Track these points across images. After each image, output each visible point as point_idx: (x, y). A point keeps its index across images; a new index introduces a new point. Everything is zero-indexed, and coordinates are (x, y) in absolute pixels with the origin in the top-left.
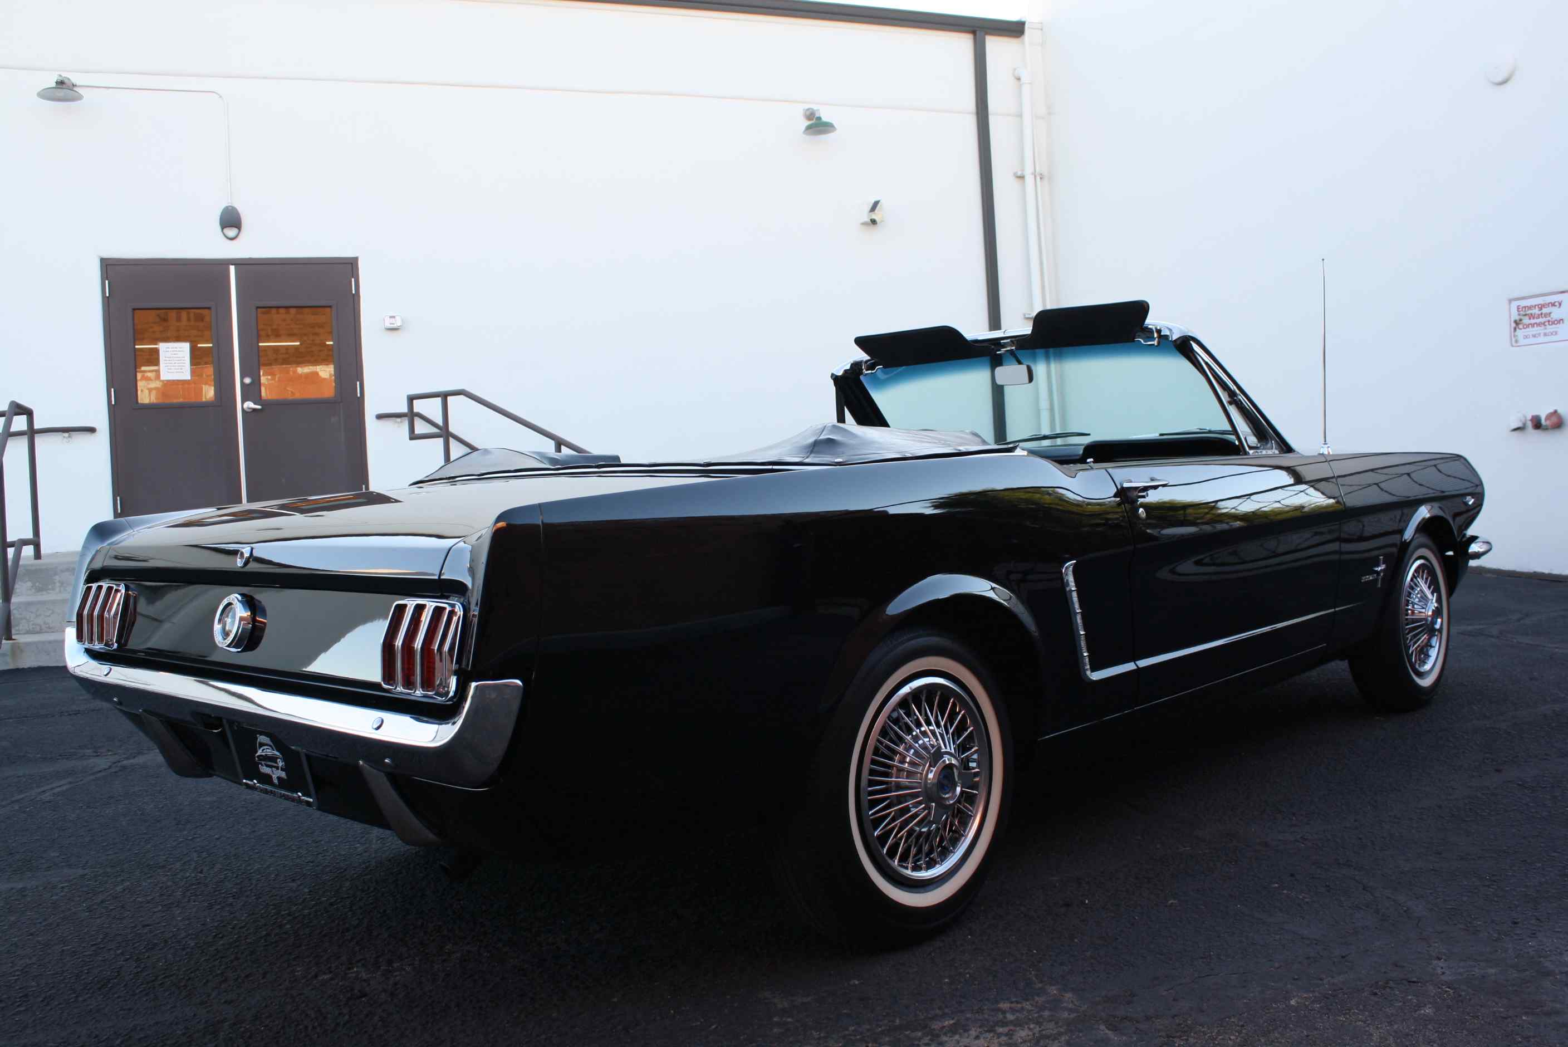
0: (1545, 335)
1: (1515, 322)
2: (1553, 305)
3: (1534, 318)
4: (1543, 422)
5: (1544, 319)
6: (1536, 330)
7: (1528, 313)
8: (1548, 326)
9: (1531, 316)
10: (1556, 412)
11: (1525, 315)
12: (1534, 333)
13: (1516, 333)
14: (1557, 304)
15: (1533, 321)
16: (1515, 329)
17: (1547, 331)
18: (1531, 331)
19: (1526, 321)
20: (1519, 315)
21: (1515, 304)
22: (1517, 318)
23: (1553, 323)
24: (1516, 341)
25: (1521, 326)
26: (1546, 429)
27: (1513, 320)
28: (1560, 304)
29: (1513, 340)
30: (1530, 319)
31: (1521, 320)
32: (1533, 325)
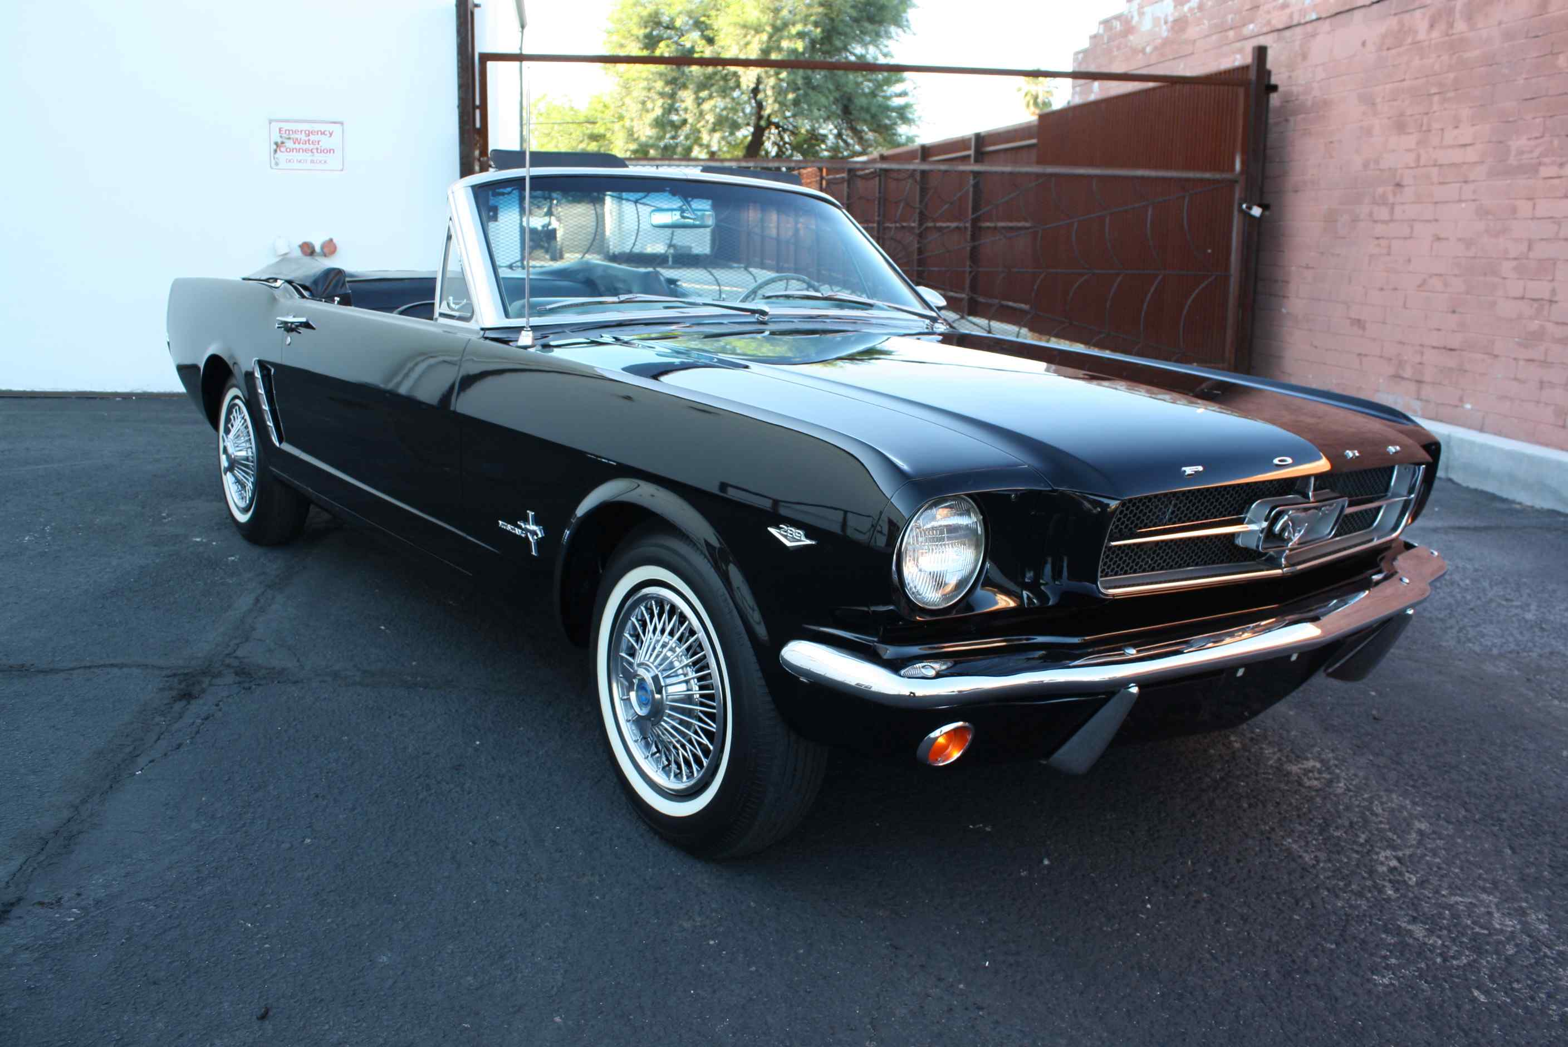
0: (312, 161)
1: (276, 144)
2: (323, 133)
3: (299, 143)
4: (318, 249)
5: (312, 146)
6: (301, 156)
7: (292, 136)
8: (316, 153)
9: (296, 141)
10: (331, 240)
11: (289, 138)
12: (299, 158)
13: (277, 156)
14: (327, 133)
15: (297, 146)
16: (276, 151)
17: (315, 159)
18: (294, 156)
19: (289, 144)
20: (281, 137)
21: (276, 126)
22: (279, 140)
23: (322, 151)
24: (277, 164)
25: (283, 149)
26: (319, 255)
27: (272, 143)
28: (331, 134)
29: (273, 162)
30: (295, 143)
31: (283, 143)
32: (298, 150)
